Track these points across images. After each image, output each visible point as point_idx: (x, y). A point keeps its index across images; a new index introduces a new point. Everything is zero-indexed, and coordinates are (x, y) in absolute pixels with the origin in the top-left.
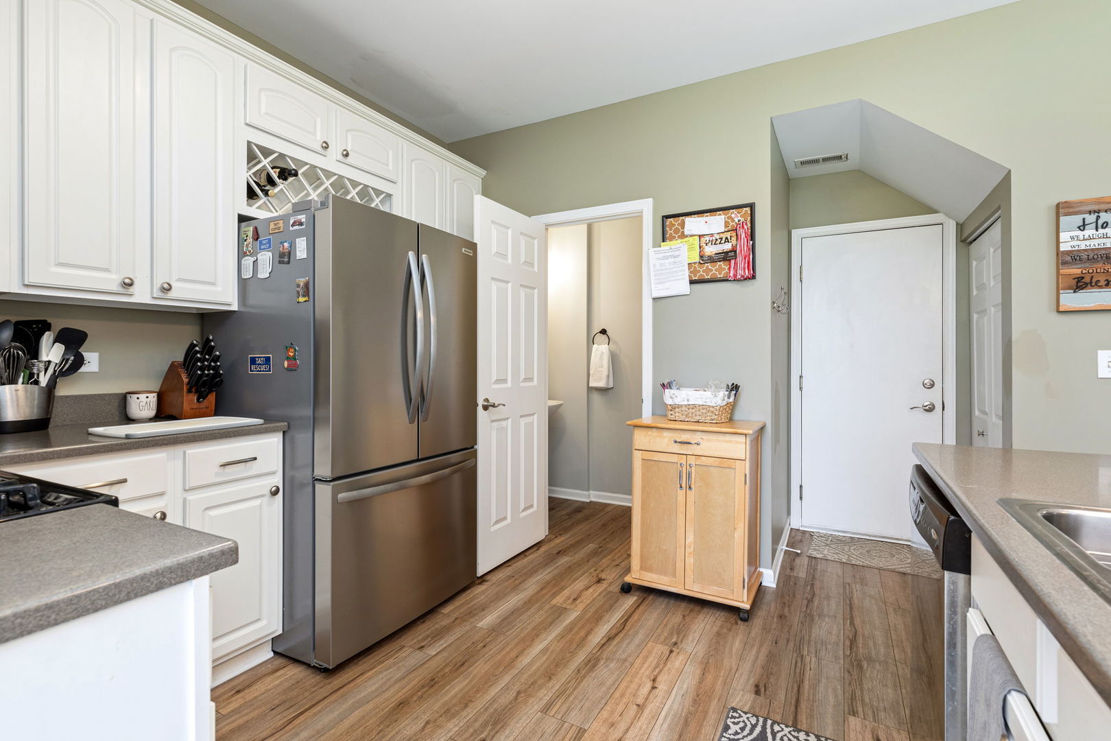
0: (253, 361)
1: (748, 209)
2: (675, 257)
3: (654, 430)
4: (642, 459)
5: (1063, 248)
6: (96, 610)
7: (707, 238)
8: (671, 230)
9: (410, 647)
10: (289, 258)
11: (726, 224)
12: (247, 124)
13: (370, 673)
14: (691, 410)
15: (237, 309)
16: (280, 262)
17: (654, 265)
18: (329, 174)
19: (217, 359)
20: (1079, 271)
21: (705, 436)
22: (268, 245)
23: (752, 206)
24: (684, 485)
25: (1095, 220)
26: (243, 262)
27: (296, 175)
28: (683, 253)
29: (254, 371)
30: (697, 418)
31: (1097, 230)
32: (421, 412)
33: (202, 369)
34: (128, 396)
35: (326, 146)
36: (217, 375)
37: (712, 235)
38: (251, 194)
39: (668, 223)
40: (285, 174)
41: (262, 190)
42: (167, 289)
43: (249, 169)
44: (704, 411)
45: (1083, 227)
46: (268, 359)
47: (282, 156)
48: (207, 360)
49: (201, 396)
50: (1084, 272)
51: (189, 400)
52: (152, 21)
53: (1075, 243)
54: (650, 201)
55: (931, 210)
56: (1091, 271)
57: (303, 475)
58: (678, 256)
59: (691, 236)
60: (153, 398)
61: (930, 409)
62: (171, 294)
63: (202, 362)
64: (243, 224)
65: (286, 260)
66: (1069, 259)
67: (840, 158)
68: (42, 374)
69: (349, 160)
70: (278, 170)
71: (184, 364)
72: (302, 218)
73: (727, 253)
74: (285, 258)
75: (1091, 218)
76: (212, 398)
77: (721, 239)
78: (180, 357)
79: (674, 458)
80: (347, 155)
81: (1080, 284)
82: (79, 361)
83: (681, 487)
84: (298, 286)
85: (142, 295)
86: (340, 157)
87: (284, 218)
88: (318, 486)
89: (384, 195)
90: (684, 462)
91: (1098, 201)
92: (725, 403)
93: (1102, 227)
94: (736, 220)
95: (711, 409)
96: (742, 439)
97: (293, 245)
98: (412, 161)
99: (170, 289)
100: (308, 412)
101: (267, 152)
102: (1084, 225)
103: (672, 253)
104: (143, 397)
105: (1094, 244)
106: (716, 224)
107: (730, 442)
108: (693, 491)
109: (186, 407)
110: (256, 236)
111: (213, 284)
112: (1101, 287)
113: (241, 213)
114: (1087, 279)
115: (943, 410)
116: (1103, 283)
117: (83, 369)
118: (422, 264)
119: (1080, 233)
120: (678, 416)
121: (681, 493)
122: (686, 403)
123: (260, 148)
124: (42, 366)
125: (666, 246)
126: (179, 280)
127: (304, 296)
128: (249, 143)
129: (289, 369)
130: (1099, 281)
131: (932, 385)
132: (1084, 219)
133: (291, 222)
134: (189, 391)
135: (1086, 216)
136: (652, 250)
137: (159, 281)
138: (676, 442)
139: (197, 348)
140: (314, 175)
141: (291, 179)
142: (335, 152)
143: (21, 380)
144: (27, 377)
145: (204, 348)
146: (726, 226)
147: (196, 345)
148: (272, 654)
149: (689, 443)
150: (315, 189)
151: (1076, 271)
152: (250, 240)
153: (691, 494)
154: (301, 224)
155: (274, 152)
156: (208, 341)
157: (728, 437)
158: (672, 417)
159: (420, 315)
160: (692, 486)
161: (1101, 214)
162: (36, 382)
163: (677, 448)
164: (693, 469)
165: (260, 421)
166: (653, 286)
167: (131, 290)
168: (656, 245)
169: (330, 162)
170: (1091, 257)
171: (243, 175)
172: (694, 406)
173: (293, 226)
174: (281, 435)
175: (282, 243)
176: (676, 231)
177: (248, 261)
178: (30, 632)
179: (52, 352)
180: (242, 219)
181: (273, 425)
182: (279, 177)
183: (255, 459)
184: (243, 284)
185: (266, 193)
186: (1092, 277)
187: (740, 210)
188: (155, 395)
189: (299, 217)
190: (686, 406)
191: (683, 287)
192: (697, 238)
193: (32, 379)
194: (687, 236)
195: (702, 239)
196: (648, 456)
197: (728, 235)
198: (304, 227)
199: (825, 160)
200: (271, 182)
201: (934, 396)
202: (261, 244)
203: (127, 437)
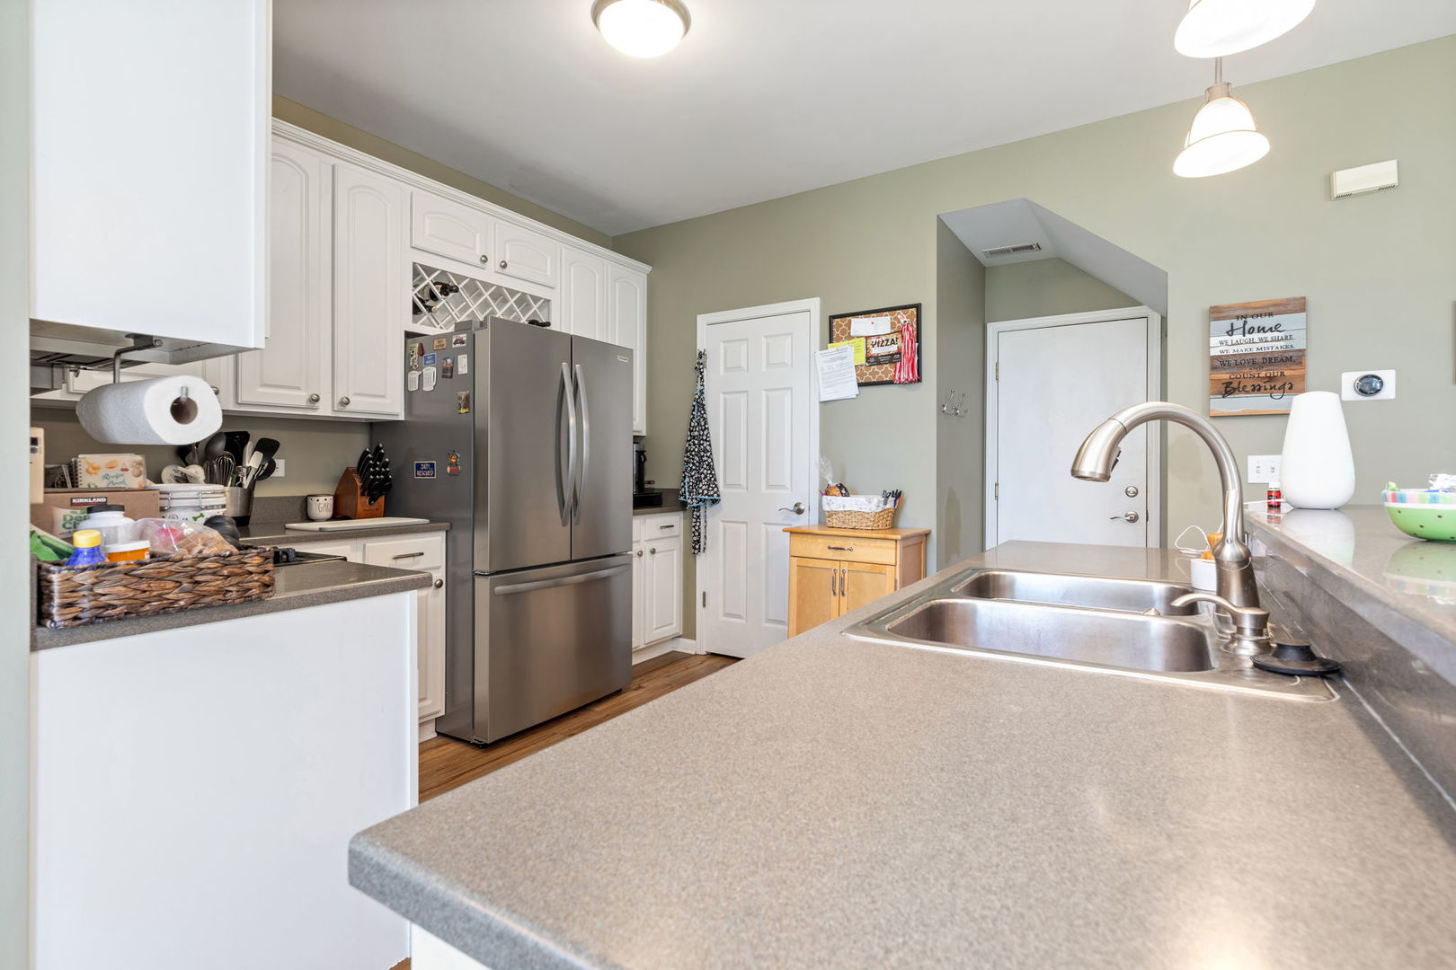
0: (419, 466)
1: (914, 310)
2: (842, 358)
3: (810, 536)
4: (798, 566)
5: (1215, 352)
6: (364, 597)
7: (874, 340)
8: (838, 331)
9: (562, 734)
10: (452, 373)
11: (893, 325)
12: (412, 247)
13: (524, 750)
14: (847, 517)
15: (403, 419)
16: (443, 377)
17: (822, 368)
18: (487, 286)
19: (386, 465)
20: (1228, 376)
21: (857, 542)
22: (432, 361)
23: (918, 307)
24: (837, 591)
25: (1242, 325)
26: (409, 376)
27: (457, 291)
28: (851, 354)
29: (419, 476)
30: (854, 524)
31: (1244, 336)
32: (575, 515)
33: (374, 474)
34: (309, 499)
35: (485, 260)
36: (386, 479)
37: (878, 336)
38: (416, 310)
39: (834, 324)
40: (446, 289)
41: (426, 307)
42: (345, 403)
43: (415, 286)
44: (860, 517)
45: (1231, 332)
46: (432, 465)
47: (444, 273)
48: (378, 466)
49: (373, 499)
50: (1232, 377)
51: (363, 502)
52: (333, 167)
53: (1224, 348)
54: (817, 300)
55: (1135, 303)
56: (1238, 376)
57: (464, 572)
58: (845, 358)
59: (858, 337)
60: (330, 500)
61: (1134, 519)
62: (348, 408)
63: (374, 468)
64: (409, 340)
65: (449, 374)
66: (1218, 364)
67: (1031, 247)
68: (245, 478)
69: (507, 271)
70: (440, 286)
71: (358, 470)
72: (464, 336)
73: (892, 355)
74: (448, 373)
75: (1238, 323)
76: (382, 500)
77: (887, 340)
78: (354, 464)
79: (828, 565)
80: (505, 266)
81: (1228, 389)
82: (272, 467)
83: (834, 593)
84: (460, 399)
85: (325, 410)
86: (499, 269)
87: (448, 336)
88: (478, 580)
89: (542, 301)
90: (838, 568)
91: (1245, 306)
92: (880, 509)
93: (1249, 333)
94: (902, 321)
95: (867, 516)
96: (892, 544)
97: (455, 361)
98: (571, 264)
99: (347, 404)
100: (469, 514)
101: (429, 271)
102: (1232, 330)
103: (838, 355)
104: (322, 499)
105: (1241, 349)
106: (882, 325)
107: (881, 547)
108: (846, 598)
109: (360, 509)
110: (422, 352)
111: (383, 397)
112: (1248, 392)
113: (407, 330)
114: (1235, 385)
115: (1147, 520)
116: (1249, 388)
117: (274, 475)
118: (576, 374)
119: (1228, 338)
120: (835, 522)
121: (834, 599)
122: (842, 509)
123: (424, 267)
124: (245, 470)
125: (832, 347)
126: (356, 394)
127: (465, 408)
128: (414, 263)
129: (451, 474)
130: (1245, 386)
131: (1136, 493)
132: (1232, 324)
133: (454, 340)
134: (362, 494)
135: (1234, 321)
136: (819, 352)
137: (339, 396)
138: (829, 548)
139: (370, 456)
140: (473, 287)
141: (451, 294)
142: (493, 264)
143: (230, 483)
144: (234, 481)
145: (374, 454)
146: (892, 328)
147: (369, 453)
148: (435, 735)
149: (841, 549)
150: (475, 300)
151: (1225, 376)
152: (416, 356)
153: (844, 600)
154: (462, 342)
155: (436, 270)
156: (378, 448)
157: (879, 543)
158: (830, 524)
159: (572, 421)
160: (846, 593)
161: (1248, 319)
162: (241, 485)
163: (831, 554)
164: (846, 575)
165: (427, 521)
166: (822, 389)
167: (317, 404)
168: (823, 347)
169: (489, 275)
170: (1238, 362)
171: (409, 295)
172: (850, 513)
173: (455, 343)
174: (444, 534)
175: (445, 359)
176: (843, 332)
177: (414, 375)
178: (338, 601)
179: (253, 460)
180: (409, 335)
181: (438, 524)
182: (441, 293)
183: (422, 554)
184: (409, 396)
185: (429, 309)
186: (1239, 383)
187: (906, 311)
188: (332, 497)
189: (461, 336)
190: (842, 512)
191: (851, 389)
192: (864, 339)
193: (238, 483)
194: (853, 338)
195: (869, 340)
196: (803, 562)
197: (894, 336)
198: (465, 345)
199: (1015, 250)
200: (433, 297)
201: (1136, 506)
202: (426, 359)
203: (321, 530)
